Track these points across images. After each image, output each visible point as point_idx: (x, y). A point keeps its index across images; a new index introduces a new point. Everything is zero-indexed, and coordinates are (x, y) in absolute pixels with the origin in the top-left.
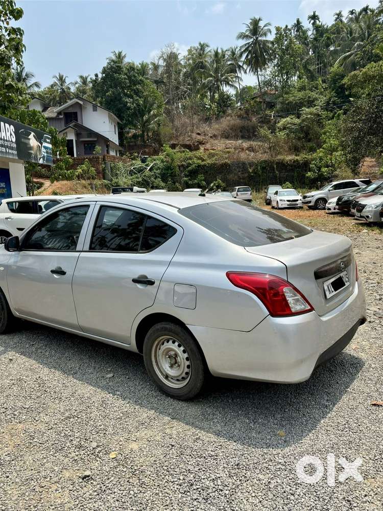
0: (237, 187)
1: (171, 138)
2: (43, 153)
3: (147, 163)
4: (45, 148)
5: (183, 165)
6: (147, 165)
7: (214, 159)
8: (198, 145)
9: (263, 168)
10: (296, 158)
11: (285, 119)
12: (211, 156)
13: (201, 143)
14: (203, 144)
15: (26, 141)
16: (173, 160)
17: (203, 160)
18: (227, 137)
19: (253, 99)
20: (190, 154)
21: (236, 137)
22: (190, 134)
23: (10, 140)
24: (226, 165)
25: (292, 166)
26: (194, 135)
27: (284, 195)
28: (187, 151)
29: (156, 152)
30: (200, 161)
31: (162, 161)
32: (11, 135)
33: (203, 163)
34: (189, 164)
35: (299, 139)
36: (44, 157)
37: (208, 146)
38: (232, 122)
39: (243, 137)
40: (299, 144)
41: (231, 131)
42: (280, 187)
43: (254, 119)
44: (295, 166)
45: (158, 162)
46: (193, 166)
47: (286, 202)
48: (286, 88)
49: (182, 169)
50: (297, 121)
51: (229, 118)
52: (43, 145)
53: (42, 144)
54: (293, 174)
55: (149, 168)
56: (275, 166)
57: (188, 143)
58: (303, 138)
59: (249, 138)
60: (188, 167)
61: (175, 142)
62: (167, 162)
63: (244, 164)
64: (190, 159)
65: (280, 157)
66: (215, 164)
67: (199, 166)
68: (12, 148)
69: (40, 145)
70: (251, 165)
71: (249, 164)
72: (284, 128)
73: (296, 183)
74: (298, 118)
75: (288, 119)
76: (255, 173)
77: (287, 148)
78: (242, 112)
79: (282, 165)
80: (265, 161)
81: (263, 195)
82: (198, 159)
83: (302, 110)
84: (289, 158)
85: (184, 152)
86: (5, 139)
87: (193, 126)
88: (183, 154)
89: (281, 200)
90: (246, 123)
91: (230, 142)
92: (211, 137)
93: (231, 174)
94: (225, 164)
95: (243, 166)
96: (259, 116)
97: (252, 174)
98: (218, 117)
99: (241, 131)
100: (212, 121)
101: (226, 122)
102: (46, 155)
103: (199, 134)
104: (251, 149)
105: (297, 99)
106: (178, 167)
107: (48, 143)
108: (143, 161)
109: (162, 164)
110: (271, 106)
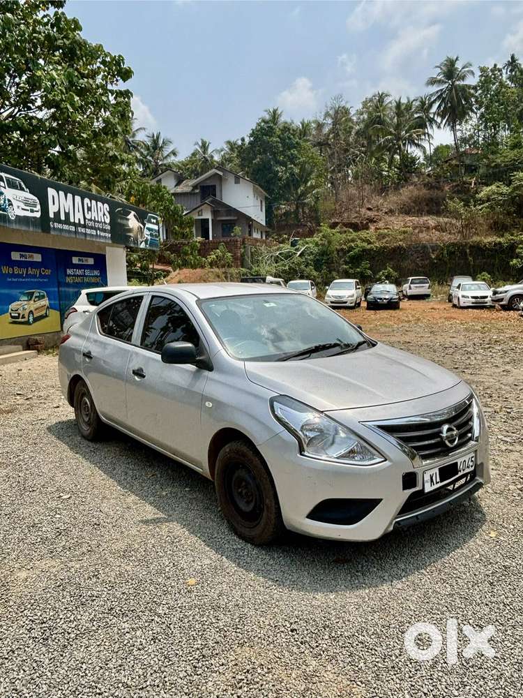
0: (411, 278)
1: (332, 215)
2: (146, 236)
3: (297, 247)
4: (149, 229)
5: (342, 249)
6: (297, 250)
7: (385, 240)
8: (367, 223)
9: (451, 254)
10: (498, 240)
11: (490, 188)
12: (383, 236)
13: (372, 221)
14: (375, 222)
15: (124, 222)
16: (330, 242)
17: (370, 243)
18: (408, 212)
19: (446, 162)
20: (354, 235)
21: (420, 213)
22: (358, 209)
23: (103, 221)
24: (400, 248)
25: (491, 250)
26: (363, 211)
27: (470, 289)
28: (349, 232)
29: (311, 233)
30: (365, 244)
31: (317, 244)
32: (104, 214)
33: (369, 247)
34: (351, 249)
35: (509, 214)
36: (146, 241)
37: (381, 224)
38: (416, 193)
39: (429, 213)
40: (508, 221)
41: (412, 204)
42: (470, 279)
43: (447, 188)
44: (496, 250)
45: (311, 245)
46: (356, 250)
47: (470, 299)
48: (492, 145)
49: (341, 254)
50: (505, 189)
51: (411, 188)
52: (147, 226)
53: (144, 225)
54: (493, 261)
55: (299, 253)
56: (468, 251)
57: (354, 221)
58: (514, 212)
59: (438, 213)
60: (349, 251)
61: (337, 221)
62: (323, 245)
63: (424, 247)
64: (353, 241)
65: (476, 239)
66: (385, 248)
67: (364, 250)
68: (105, 231)
69: (143, 227)
70: (434, 248)
71: (432, 247)
72: (488, 200)
73: (497, 273)
74: (508, 185)
75: (493, 187)
76: (440, 260)
77: (486, 227)
78: (430, 180)
79: (478, 249)
80: (454, 245)
81: (446, 289)
82: (363, 241)
83: (514, 176)
84: (490, 239)
85: (345, 232)
86: (97, 219)
87: (363, 200)
88: (344, 235)
89: (463, 296)
90: (435, 193)
91: (411, 219)
92: (386, 213)
93: (406, 260)
94: (398, 248)
95: (423, 250)
96: (454, 184)
97: (435, 261)
98: (397, 187)
99: (427, 205)
100: (389, 192)
101: (407, 193)
102: (149, 238)
103: (369, 209)
104: (438, 228)
105: (506, 160)
106: (335, 252)
107: (153, 223)
108: (293, 244)
109: (316, 249)
110: (471, 170)
